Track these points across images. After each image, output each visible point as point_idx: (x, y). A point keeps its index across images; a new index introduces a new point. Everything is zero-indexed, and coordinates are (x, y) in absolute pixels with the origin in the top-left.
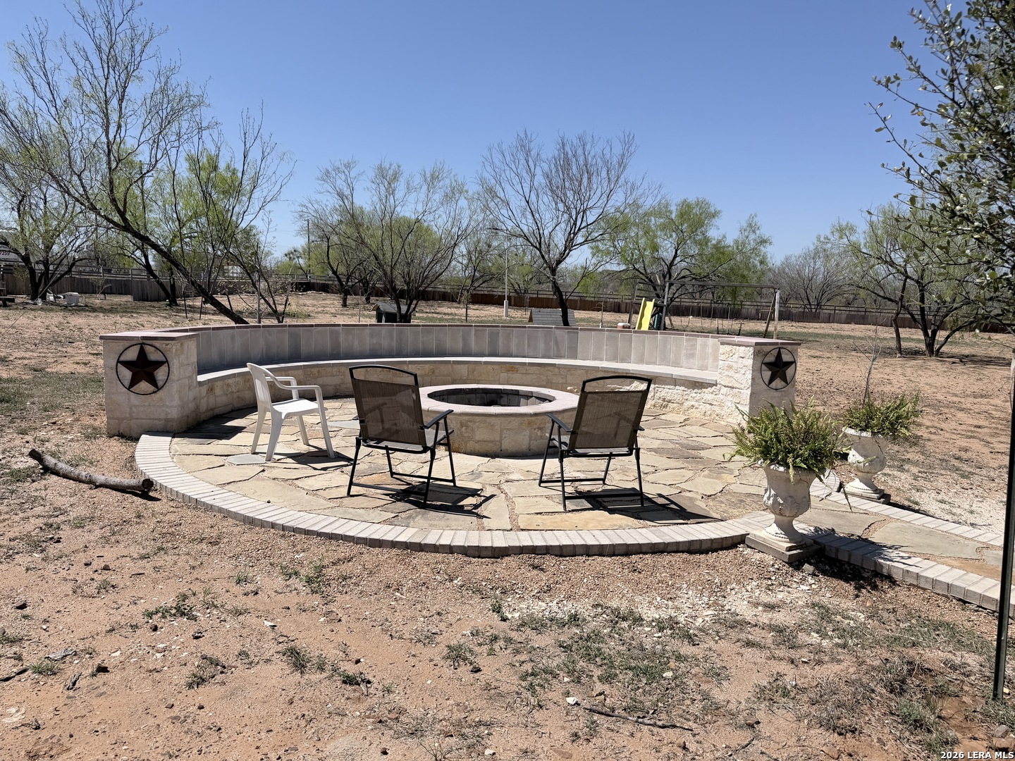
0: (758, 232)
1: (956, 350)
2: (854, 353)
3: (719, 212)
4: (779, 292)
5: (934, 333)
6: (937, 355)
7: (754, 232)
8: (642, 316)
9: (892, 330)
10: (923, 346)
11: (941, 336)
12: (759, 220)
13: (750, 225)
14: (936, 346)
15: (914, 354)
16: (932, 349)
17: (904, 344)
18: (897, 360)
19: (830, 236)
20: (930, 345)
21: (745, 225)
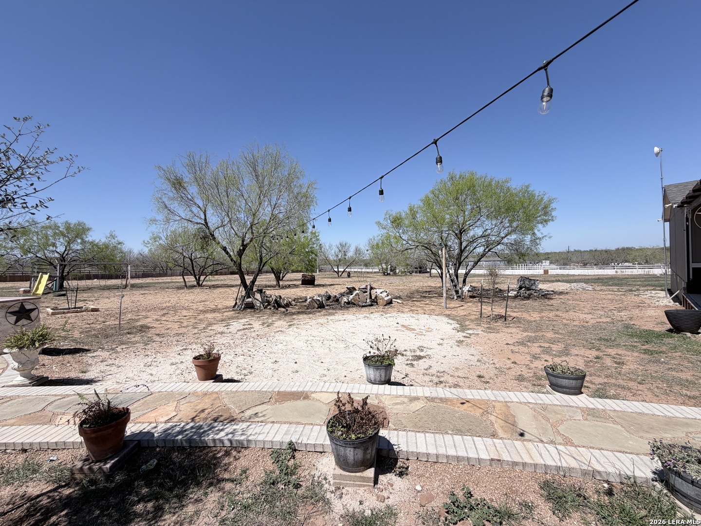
0: (116, 239)
1: (209, 283)
2: (167, 290)
3: (91, 228)
4: (129, 266)
5: (199, 278)
6: (201, 286)
7: (114, 238)
8: (40, 283)
9: (181, 277)
10: (195, 283)
11: (202, 278)
12: (116, 233)
13: (111, 235)
14: (201, 283)
15: (193, 287)
16: (199, 285)
17: (188, 284)
18: (186, 291)
19: (150, 241)
20: (198, 283)
21: (108, 235)
